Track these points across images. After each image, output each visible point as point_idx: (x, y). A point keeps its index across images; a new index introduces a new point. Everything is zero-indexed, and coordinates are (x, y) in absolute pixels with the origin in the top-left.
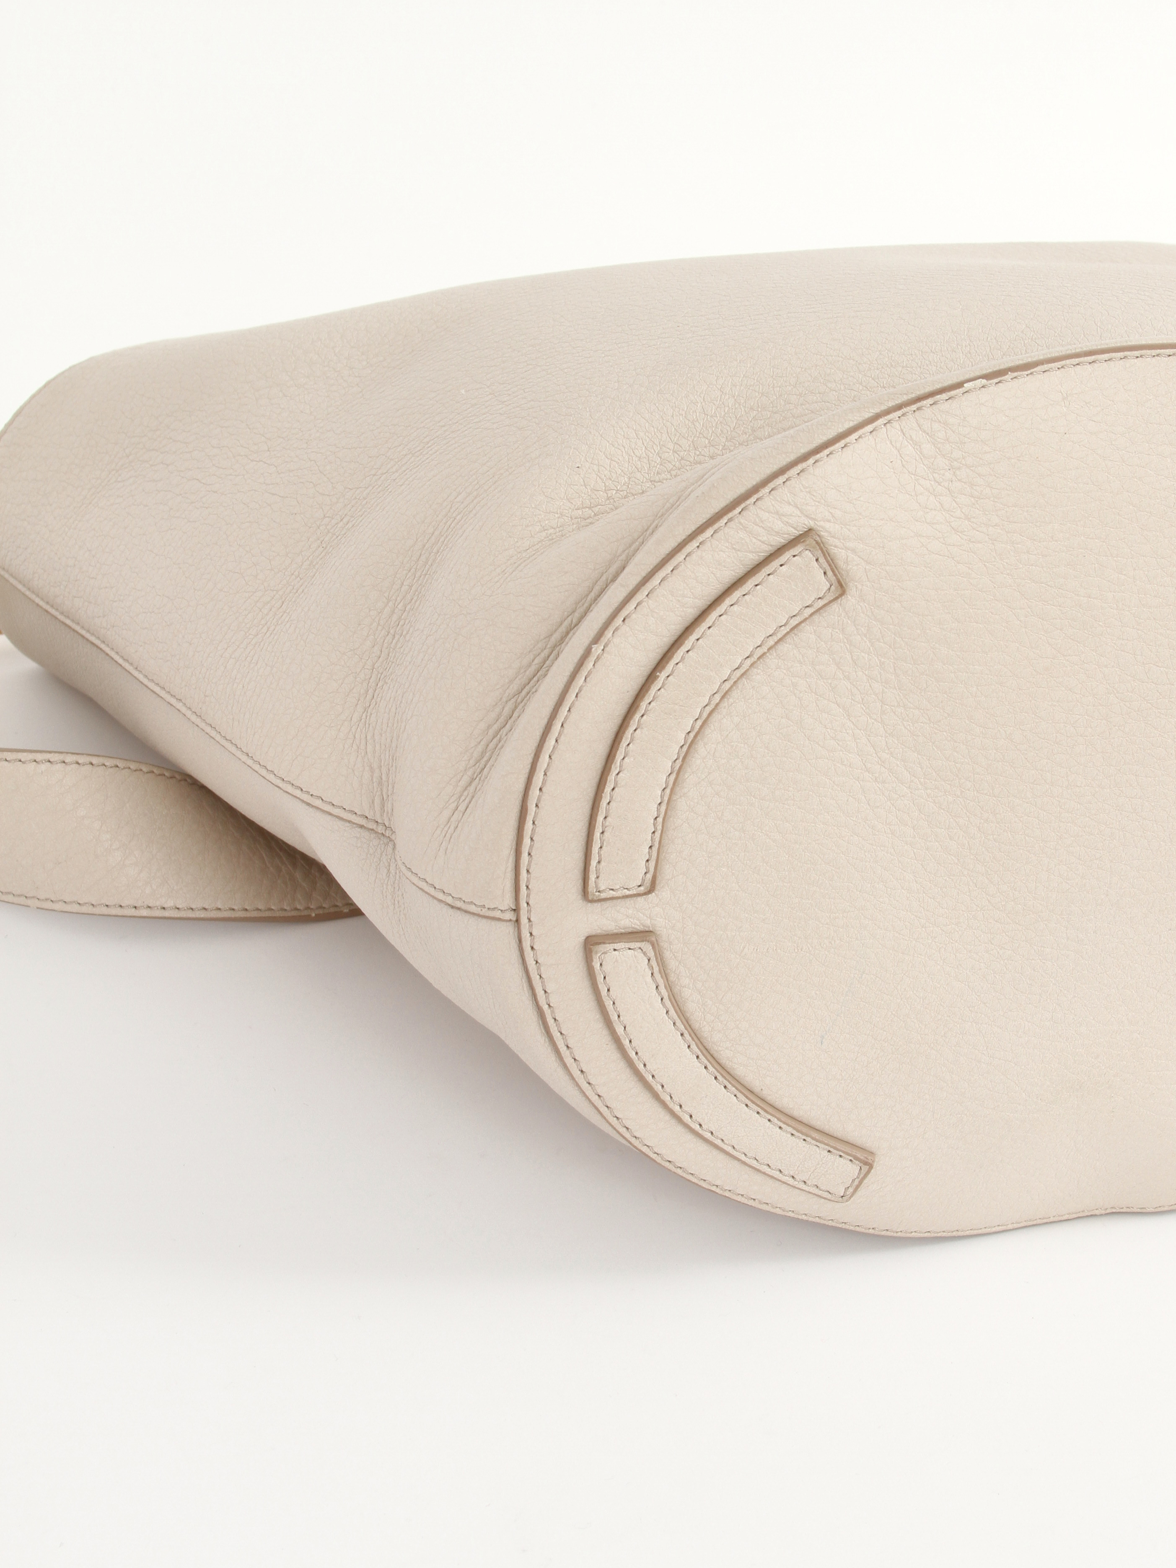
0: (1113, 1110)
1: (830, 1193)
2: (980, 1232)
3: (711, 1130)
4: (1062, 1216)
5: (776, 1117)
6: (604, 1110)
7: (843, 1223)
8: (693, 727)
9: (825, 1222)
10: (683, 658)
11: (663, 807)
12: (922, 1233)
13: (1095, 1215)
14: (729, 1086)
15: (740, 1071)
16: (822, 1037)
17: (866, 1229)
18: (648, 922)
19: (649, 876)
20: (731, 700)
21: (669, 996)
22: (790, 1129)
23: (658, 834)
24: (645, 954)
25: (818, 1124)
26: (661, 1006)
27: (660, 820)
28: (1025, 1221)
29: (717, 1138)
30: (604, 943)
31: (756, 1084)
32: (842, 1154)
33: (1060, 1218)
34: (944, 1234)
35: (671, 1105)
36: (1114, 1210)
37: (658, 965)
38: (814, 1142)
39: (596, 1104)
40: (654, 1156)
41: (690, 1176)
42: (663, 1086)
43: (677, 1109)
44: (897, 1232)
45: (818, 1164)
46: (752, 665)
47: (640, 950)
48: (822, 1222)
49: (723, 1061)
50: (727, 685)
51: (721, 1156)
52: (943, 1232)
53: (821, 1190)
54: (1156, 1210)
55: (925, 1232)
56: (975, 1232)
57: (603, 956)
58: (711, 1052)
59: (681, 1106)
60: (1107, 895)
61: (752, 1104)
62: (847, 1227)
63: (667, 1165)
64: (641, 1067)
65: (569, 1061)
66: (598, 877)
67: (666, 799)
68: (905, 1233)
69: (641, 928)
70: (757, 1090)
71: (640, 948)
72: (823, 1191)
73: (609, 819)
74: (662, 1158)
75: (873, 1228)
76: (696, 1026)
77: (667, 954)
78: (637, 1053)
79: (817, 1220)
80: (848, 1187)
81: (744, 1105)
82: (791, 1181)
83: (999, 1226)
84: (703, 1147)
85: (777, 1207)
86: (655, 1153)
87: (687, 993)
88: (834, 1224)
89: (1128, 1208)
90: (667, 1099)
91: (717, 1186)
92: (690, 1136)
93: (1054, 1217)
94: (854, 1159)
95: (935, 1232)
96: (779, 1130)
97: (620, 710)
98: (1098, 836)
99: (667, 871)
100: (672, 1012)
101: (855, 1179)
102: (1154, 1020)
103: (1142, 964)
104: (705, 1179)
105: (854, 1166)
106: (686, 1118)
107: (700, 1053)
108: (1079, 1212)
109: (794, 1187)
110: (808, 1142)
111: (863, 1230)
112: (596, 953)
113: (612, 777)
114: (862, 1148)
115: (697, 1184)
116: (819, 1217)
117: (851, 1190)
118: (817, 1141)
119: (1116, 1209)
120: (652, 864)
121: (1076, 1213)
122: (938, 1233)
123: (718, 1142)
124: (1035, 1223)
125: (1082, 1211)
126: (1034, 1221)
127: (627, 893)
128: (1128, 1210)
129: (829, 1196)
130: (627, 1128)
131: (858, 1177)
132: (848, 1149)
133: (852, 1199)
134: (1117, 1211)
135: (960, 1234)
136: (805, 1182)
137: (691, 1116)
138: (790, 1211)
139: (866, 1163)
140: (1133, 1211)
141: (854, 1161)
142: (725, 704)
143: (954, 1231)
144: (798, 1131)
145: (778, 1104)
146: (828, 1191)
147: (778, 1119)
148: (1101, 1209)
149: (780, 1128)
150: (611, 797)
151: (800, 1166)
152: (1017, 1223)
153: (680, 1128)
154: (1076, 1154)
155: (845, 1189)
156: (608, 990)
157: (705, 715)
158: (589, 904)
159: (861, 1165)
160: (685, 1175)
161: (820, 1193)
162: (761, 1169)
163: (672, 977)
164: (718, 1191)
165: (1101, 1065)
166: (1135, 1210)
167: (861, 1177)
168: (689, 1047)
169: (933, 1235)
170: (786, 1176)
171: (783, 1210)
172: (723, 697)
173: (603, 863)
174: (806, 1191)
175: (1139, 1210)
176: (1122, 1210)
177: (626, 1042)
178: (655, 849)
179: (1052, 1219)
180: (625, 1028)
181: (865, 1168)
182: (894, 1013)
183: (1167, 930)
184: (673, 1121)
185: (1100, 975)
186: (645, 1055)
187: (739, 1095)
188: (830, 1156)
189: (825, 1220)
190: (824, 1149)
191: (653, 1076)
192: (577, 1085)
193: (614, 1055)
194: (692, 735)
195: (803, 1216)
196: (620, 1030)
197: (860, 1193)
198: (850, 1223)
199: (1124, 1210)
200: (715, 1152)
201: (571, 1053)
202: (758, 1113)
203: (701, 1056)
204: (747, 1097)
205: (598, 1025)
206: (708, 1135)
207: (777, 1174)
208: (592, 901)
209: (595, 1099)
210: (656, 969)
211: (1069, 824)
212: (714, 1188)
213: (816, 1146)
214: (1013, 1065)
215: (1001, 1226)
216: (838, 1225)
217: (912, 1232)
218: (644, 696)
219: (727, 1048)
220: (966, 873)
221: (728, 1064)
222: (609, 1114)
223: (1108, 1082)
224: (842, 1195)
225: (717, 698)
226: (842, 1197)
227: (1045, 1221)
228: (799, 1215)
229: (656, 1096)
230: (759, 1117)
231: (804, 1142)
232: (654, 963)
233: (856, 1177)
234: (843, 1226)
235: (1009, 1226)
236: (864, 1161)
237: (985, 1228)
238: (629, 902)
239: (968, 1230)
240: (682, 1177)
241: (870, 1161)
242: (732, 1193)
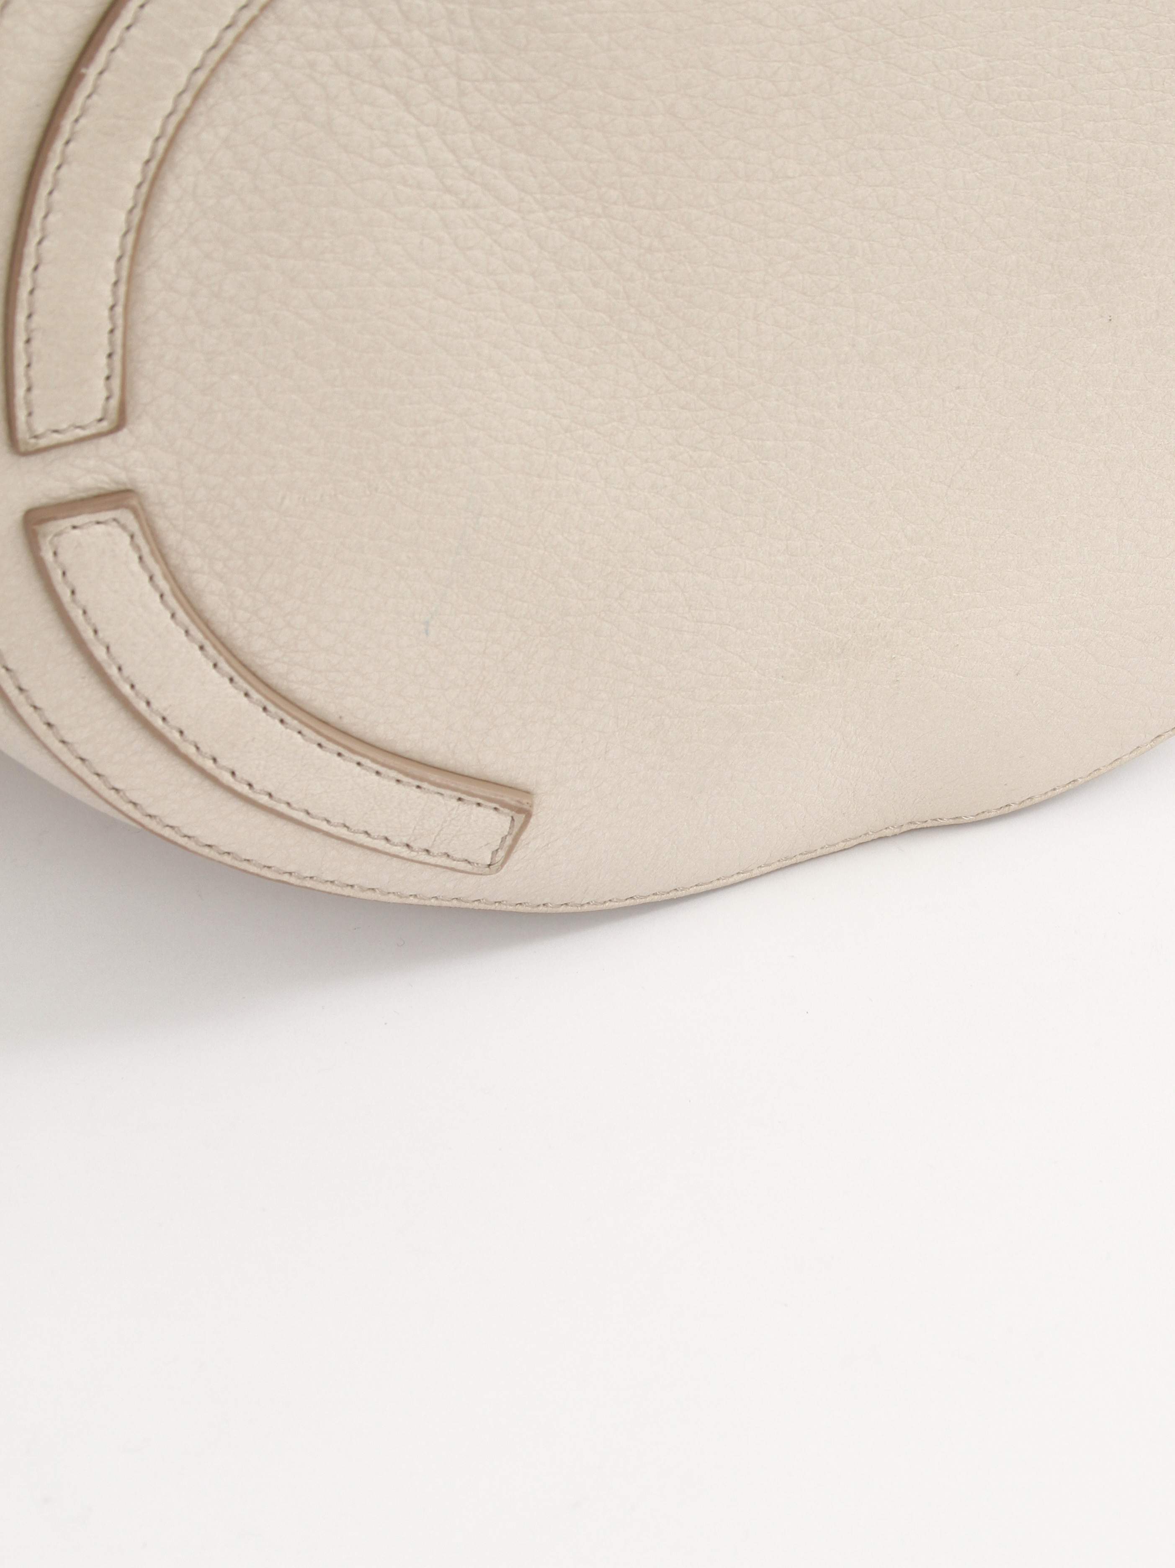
0: (898, 679)
1: (469, 862)
2: (710, 887)
3: (269, 791)
4: (834, 845)
5: (368, 757)
6: (93, 780)
7: (496, 902)
8: (153, 152)
9: (468, 905)
10: (121, 41)
11: (122, 288)
12: (621, 901)
13: (886, 837)
14: (288, 719)
15: (302, 693)
16: (427, 623)
17: (533, 907)
18: (123, 477)
19: (114, 402)
20: (211, 101)
21: (172, 590)
22: (394, 774)
23: (119, 333)
24: (124, 527)
25: (437, 759)
26: (161, 607)
27: (119, 309)
28: (779, 861)
29: (279, 801)
30: (55, 518)
31: (330, 709)
32: (481, 801)
33: (832, 849)
34: (656, 898)
35: (199, 760)
36: (913, 827)
37: (148, 542)
38: (432, 788)
39: (79, 772)
40: (183, 841)
41: (245, 863)
42: (181, 733)
43: (209, 764)
44: (582, 905)
45: (445, 821)
46: (238, 39)
47: (114, 524)
48: (463, 905)
49: (274, 681)
50: (201, 77)
51: (290, 828)
52: (655, 894)
53: (454, 860)
54: (978, 818)
55: (626, 899)
56: (703, 888)
57: (56, 539)
58: (253, 669)
59: (215, 760)
60: (854, 345)
61: (327, 742)
62: (503, 908)
63: (206, 851)
64: (142, 706)
65: (26, 711)
66: (30, 414)
67: (124, 274)
68: (594, 904)
69: (113, 487)
70: (332, 718)
71: (115, 520)
72: (458, 861)
73: (36, 319)
74: (197, 843)
75: (544, 905)
76: (223, 631)
77: (161, 524)
78: (132, 686)
79: (455, 903)
80: (497, 850)
81: (315, 746)
82: (405, 852)
83: (738, 873)
84: (260, 818)
85: (389, 893)
86: (185, 836)
87: (201, 581)
88: (482, 906)
89: (934, 820)
90: (191, 751)
91: (290, 873)
92: (235, 805)
93: (822, 848)
94: (499, 806)
95: (641, 897)
96: (377, 778)
97: (30, 137)
98: (829, 253)
99: (143, 391)
100: (181, 614)
101: (506, 836)
102: (947, 533)
103: (920, 447)
104: (270, 865)
105: (503, 818)
106: (227, 778)
107: (233, 674)
108: (860, 836)
109: (412, 861)
110: (425, 789)
111: (529, 909)
112: (45, 536)
113: (30, 249)
114: (510, 788)
115: (258, 875)
116: (457, 899)
117: (501, 854)
118: (439, 785)
119: (915, 824)
120: (116, 383)
121: (856, 838)
122: (646, 897)
123: (283, 808)
124: (794, 861)
125: (865, 834)
126: (791, 859)
127: (81, 433)
128: (935, 823)
129: (470, 869)
130: (135, 804)
131: (510, 834)
132: (489, 792)
133: (506, 866)
134: (919, 827)
135: (680, 894)
136: (427, 851)
137: (233, 774)
138: (411, 895)
139: (520, 811)
140: (943, 824)
141: (502, 809)
142: (201, 108)
143: (671, 891)
144: (407, 774)
145: (370, 737)
146: (466, 860)
147: (374, 761)
148: (893, 827)
149: (378, 773)
150: (34, 281)
151: (417, 828)
152: (766, 865)
153: (218, 794)
154: (846, 752)
155: (493, 853)
156: (73, 592)
157: (170, 130)
158: (23, 460)
159: (512, 813)
160: (236, 864)
161: (454, 864)
162: (355, 840)
163: (174, 559)
164: (292, 880)
165: (872, 612)
166: (945, 822)
167: (514, 833)
168: (215, 665)
169: (638, 901)
170: (396, 846)
171: (398, 895)
172: (196, 98)
173: (35, 392)
174: (432, 865)
175: (952, 822)
176: (925, 825)
177: (113, 671)
178: (117, 358)
179: (819, 853)
180: (108, 648)
181: (519, 818)
182: (535, 571)
183: (954, 388)
184: (207, 784)
185: (854, 472)
186: (146, 688)
187: (305, 730)
188: (462, 807)
189: (467, 902)
190: (451, 797)
191: (164, 719)
192: (45, 747)
193: (96, 692)
194: (153, 165)
195: (433, 900)
196: (100, 653)
197: (516, 856)
198: (506, 901)
199: (929, 824)
200: (280, 823)
201: (28, 698)
202: (339, 754)
203: (237, 678)
204: (319, 733)
205: (65, 650)
206: (264, 799)
207: (381, 845)
208: (27, 454)
209: (75, 764)
210: (145, 550)
211: (782, 240)
212: (286, 878)
213: (438, 793)
214: (734, 630)
215: (742, 873)
216: (489, 907)
217: (605, 902)
218: (65, 110)
219: (277, 660)
220: (625, 336)
221: (282, 684)
222: (103, 787)
223: (885, 636)
224: (489, 863)
225: (187, 99)
226: (489, 865)
227: (809, 856)
228: (425, 900)
229: (173, 749)
230: (342, 761)
231: (418, 790)
232: (140, 540)
233: (507, 834)
234: (497, 907)
235: (754, 872)
236: (516, 807)
237: (718, 879)
238: (87, 448)
239: (691, 887)
240: (232, 867)
241: (526, 807)
242: (316, 880)
